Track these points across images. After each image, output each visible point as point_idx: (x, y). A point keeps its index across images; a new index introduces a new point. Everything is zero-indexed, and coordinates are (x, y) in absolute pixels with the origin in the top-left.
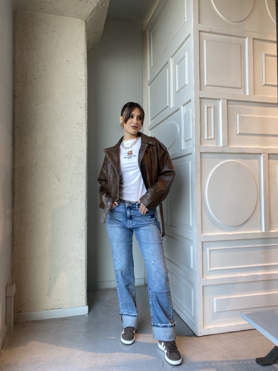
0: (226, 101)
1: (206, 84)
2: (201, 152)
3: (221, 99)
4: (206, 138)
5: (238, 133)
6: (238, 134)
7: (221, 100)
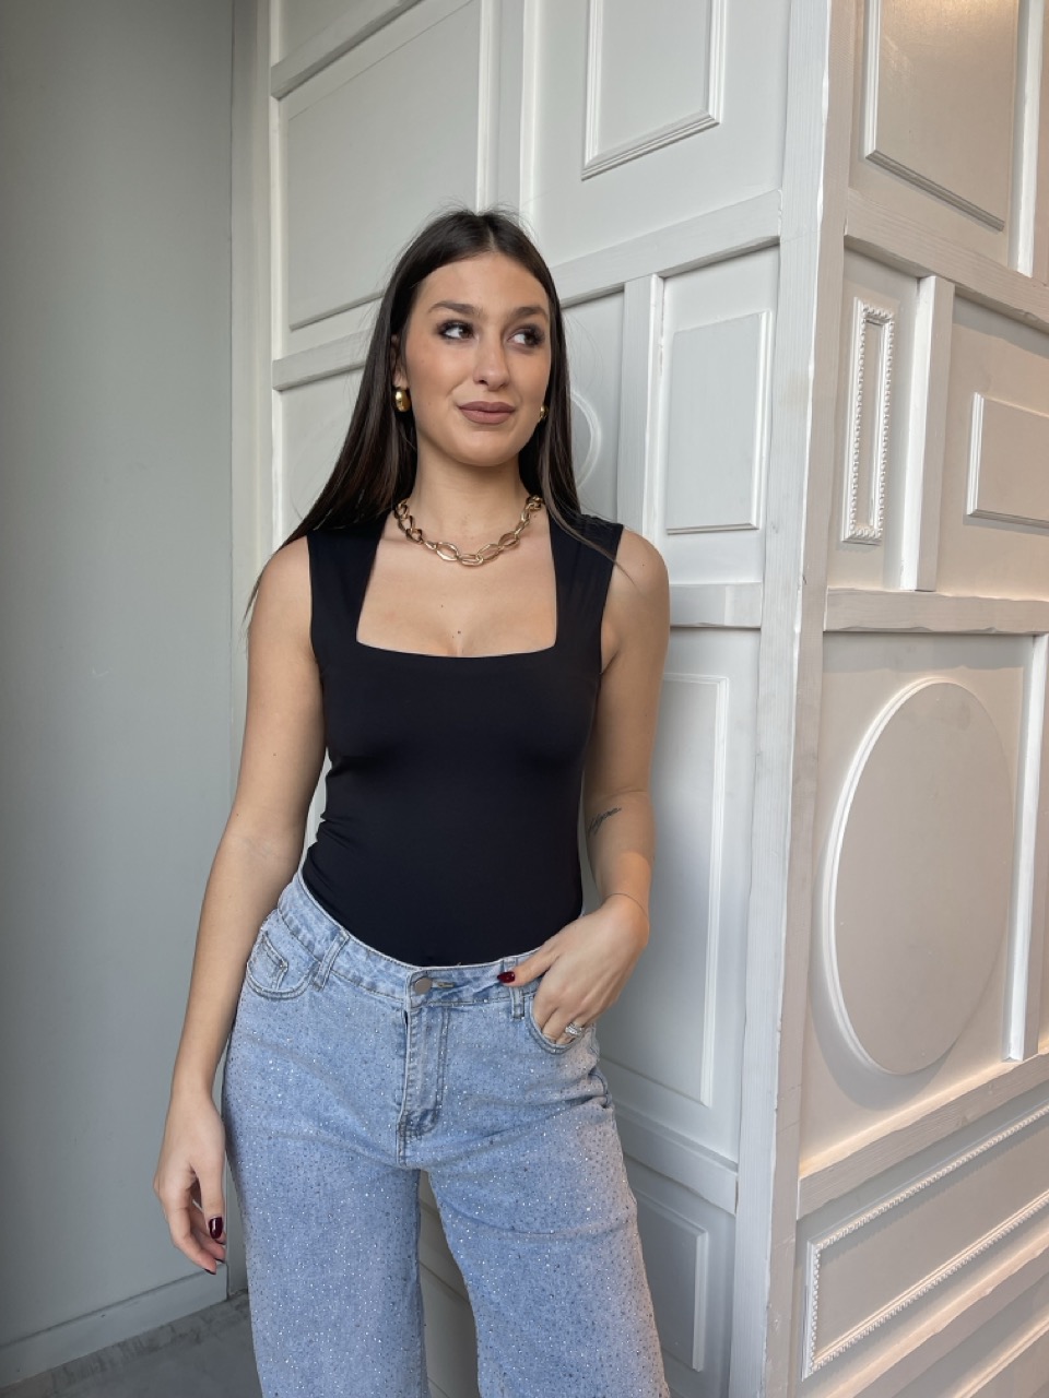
0: (951, 288)
1: (870, 146)
2: (825, 629)
3: (935, 274)
4: (846, 533)
5: (970, 510)
6: (971, 515)
7: (931, 282)
